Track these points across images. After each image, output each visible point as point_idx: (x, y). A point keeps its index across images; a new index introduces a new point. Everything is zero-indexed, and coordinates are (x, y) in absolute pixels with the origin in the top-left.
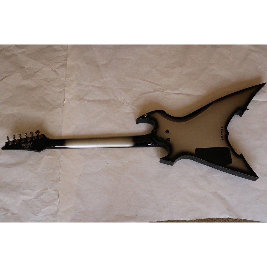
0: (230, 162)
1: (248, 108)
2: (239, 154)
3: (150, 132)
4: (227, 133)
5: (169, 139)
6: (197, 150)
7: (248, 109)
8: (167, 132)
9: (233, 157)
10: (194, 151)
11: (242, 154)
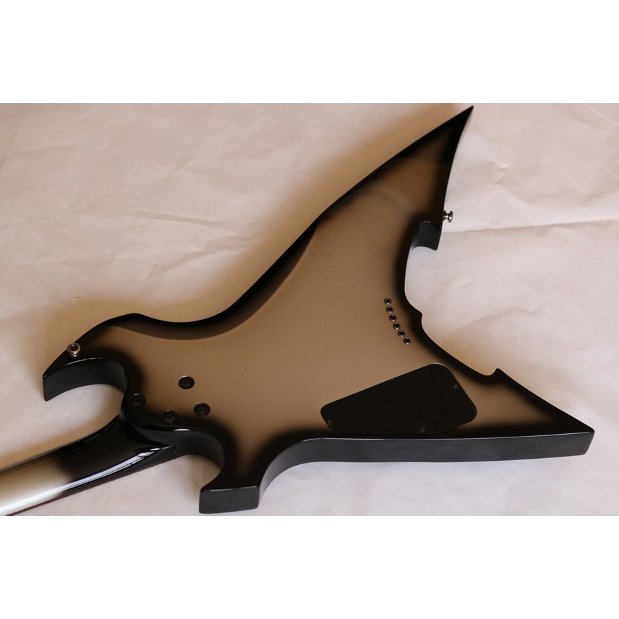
0: (471, 410)
1: (447, 209)
2: (489, 371)
3: (117, 411)
4: (415, 317)
5: (203, 408)
6: (327, 411)
7: (451, 212)
8: (187, 383)
9: (472, 391)
10: (319, 420)
11: (498, 371)
